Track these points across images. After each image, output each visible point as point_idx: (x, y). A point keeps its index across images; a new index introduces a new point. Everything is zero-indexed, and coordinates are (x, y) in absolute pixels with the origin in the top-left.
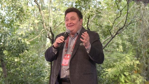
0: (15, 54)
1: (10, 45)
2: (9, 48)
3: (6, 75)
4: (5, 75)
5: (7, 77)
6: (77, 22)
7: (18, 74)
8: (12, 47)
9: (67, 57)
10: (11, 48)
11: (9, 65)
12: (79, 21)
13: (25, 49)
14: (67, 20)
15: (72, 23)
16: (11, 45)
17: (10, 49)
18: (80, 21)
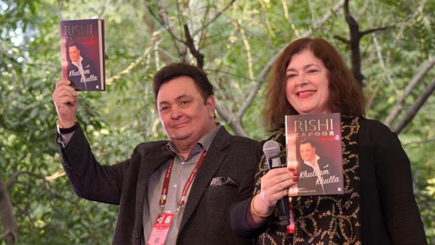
0: (47, 145)
1: (22, 106)
2: (21, 119)
3: (15, 234)
4: (11, 234)
5: (19, 242)
6: (200, 109)
7: (63, 225)
8: (33, 115)
9: (163, 222)
10: (27, 120)
11: (24, 189)
12: (205, 103)
13: (87, 122)
14: (165, 108)
15: (184, 116)
16: (28, 107)
17: (22, 123)
18: (208, 105)
